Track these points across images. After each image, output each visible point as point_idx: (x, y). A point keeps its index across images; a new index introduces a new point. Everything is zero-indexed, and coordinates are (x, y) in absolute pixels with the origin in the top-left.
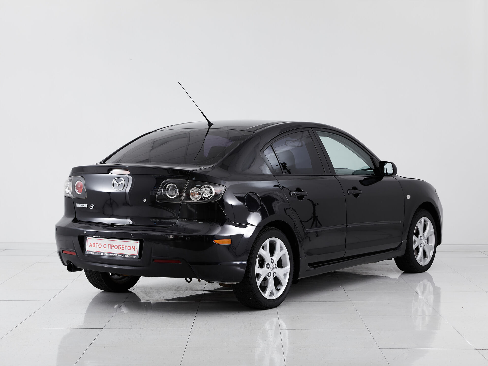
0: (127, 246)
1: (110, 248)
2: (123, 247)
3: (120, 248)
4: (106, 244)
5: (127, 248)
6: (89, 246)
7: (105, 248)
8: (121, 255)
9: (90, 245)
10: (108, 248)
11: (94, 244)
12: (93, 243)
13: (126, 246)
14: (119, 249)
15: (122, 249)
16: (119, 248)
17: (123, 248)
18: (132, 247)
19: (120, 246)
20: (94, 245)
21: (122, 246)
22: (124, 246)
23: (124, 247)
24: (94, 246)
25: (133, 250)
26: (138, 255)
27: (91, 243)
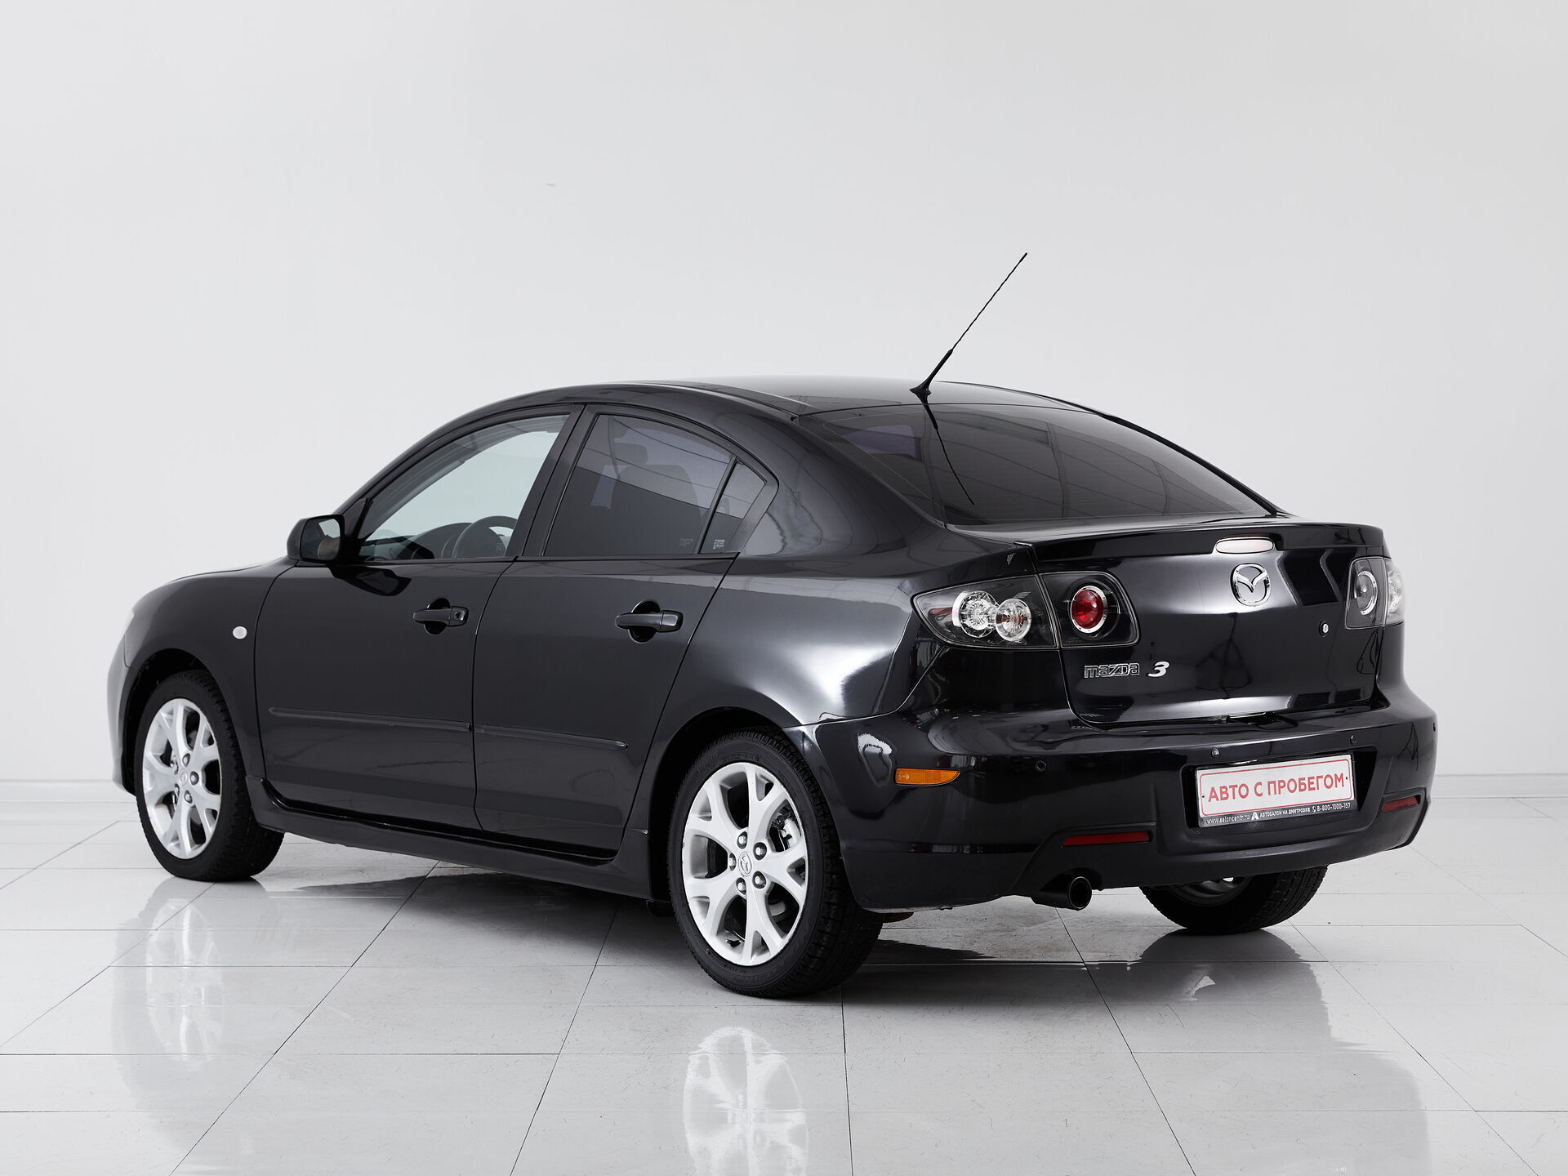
0: (1321, 777)
1: (1275, 793)
2: (1313, 783)
3: (1303, 787)
4: (1260, 783)
5: (1321, 781)
6: (1210, 801)
7: (1261, 795)
8: (1311, 806)
9: (1211, 797)
10: (1269, 794)
11: (1224, 790)
12: (1221, 788)
13: (1318, 777)
14: (1301, 790)
15: (1310, 789)
16: (1300, 787)
17: (1312, 786)
18: (1336, 775)
19: (1304, 779)
20: (1226, 792)
21: (1309, 778)
22: (1313, 778)
23: (1315, 781)
24: (1224, 796)
25: (1340, 784)
26: (1353, 798)
27: (1213, 789)
